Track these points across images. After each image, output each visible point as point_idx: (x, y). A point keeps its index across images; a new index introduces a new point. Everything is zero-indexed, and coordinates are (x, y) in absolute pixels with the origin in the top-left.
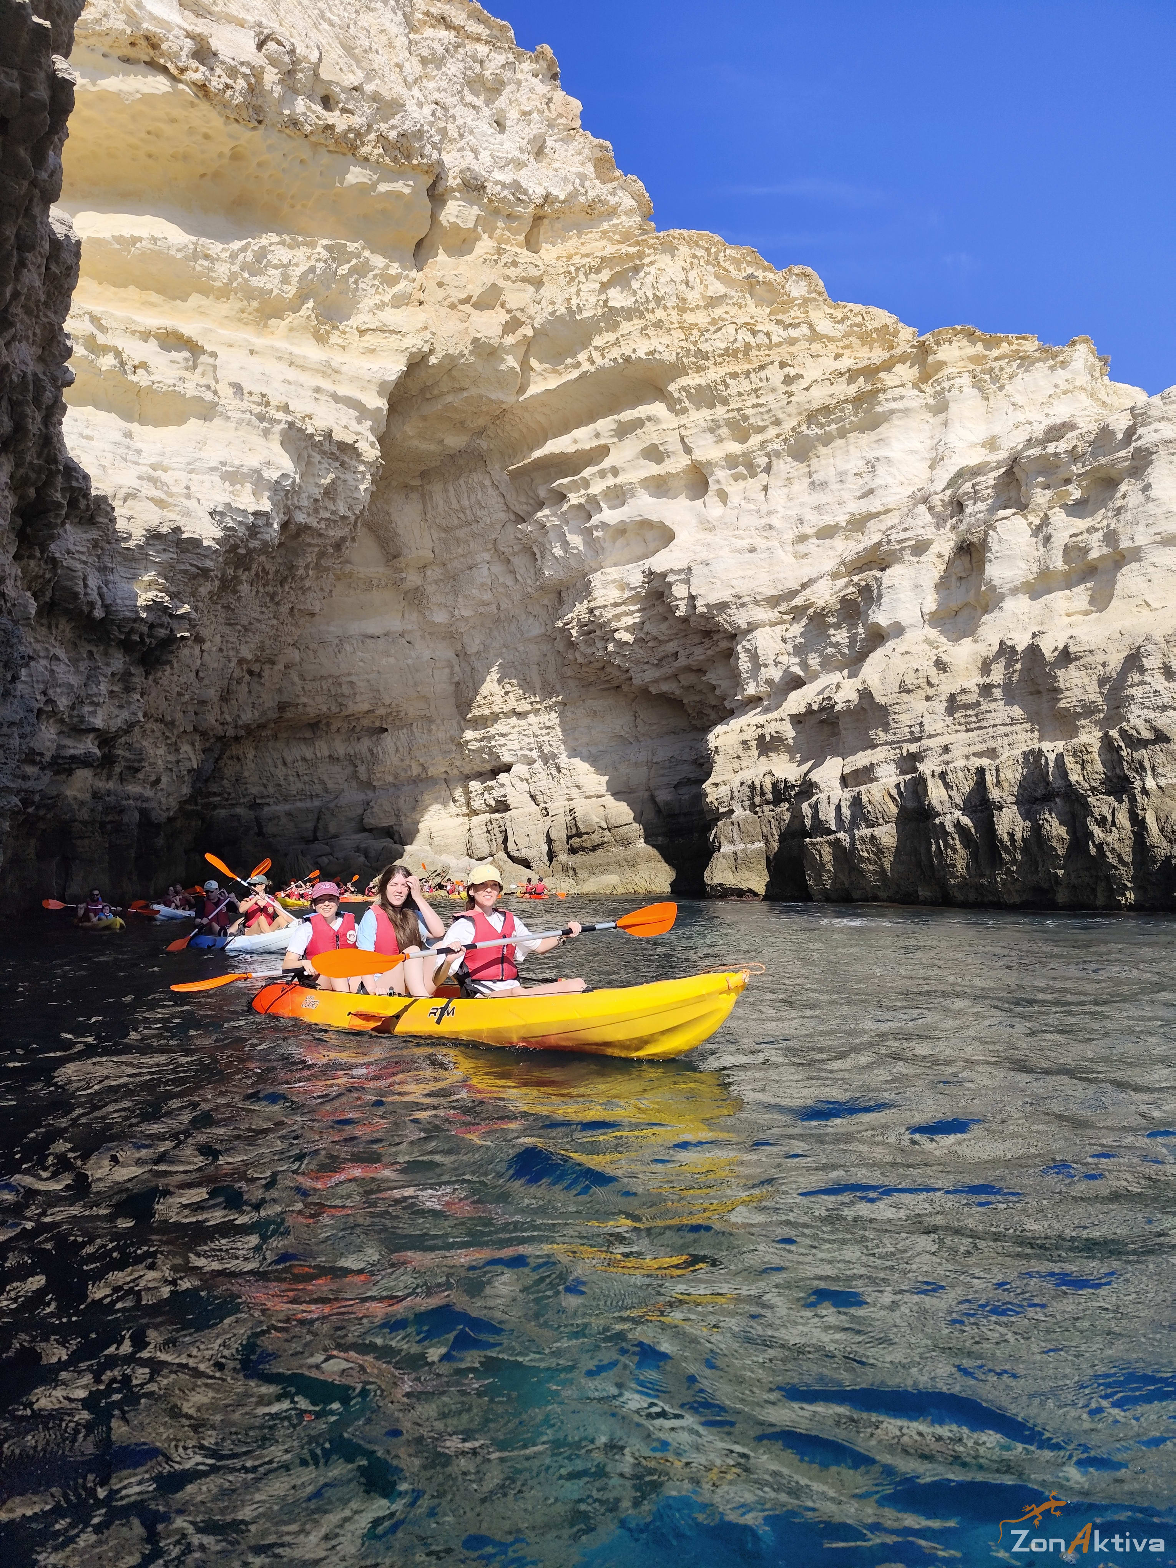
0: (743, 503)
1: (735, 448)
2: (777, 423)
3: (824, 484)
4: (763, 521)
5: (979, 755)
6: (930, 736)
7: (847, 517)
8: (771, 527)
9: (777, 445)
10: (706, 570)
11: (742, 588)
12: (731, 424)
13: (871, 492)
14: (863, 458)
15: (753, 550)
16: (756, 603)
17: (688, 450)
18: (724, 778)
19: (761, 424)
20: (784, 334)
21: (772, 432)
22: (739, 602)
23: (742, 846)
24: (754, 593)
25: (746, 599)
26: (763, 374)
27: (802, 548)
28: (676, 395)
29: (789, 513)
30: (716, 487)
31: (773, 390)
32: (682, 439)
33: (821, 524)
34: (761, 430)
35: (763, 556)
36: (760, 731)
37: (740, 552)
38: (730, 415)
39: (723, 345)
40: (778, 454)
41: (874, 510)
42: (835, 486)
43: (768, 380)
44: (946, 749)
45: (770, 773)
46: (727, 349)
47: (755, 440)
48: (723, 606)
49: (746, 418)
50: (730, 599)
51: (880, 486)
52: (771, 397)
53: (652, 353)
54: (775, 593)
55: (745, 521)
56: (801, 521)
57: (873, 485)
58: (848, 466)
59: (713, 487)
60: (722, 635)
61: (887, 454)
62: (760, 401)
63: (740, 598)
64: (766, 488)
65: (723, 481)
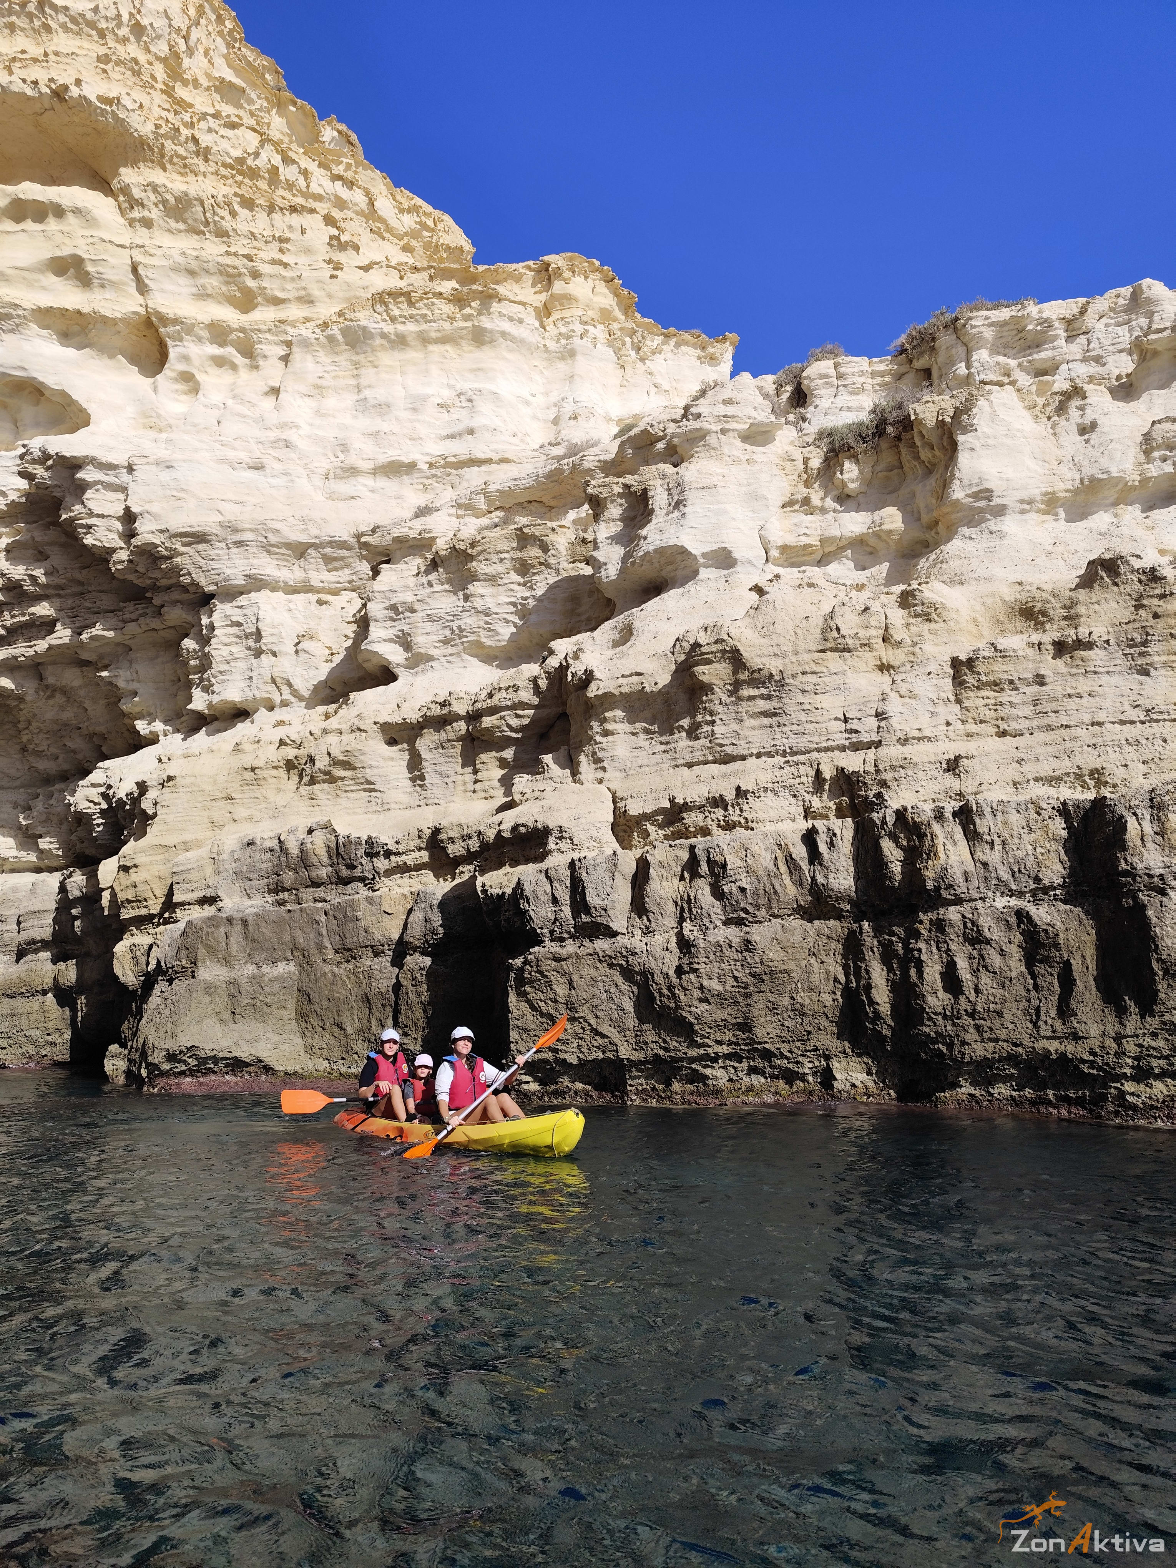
0: (230, 402)
1: (229, 315)
2: (308, 300)
3: (383, 408)
4: (273, 435)
5: (1054, 780)
6: (904, 741)
7: (428, 459)
8: (288, 445)
9: (306, 331)
10: (165, 476)
11: (244, 516)
12: (229, 275)
13: (471, 432)
14: (450, 386)
15: (258, 467)
16: (268, 548)
17: (142, 288)
18: (187, 837)
19: (281, 295)
20: (328, 185)
21: (294, 312)
22: (237, 537)
23: (251, 969)
24: (263, 529)
25: (248, 536)
26: (295, 220)
27: (345, 487)
28: (137, 193)
29: (320, 433)
30: (182, 367)
31: (308, 251)
32: (135, 269)
33: (383, 459)
34: (277, 302)
35: (274, 481)
36: (290, 753)
37: (236, 465)
38: (229, 260)
39: (237, 153)
40: (305, 344)
41: (481, 455)
42: (405, 415)
43: (303, 232)
44: (953, 766)
45: (327, 827)
46: (241, 161)
47: (264, 315)
48: (199, 538)
49: (256, 275)
50: (216, 530)
51: (485, 427)
52: (303, 260)
53: (109, 101)
54: (304, 538)
55: (232, 428)
56: (344, 447)
57: (474, 424)
58: (429, 391)
59: (174, 364)
60: (176, 595)
61: (493, 388)
62: (285, 259)
63: (236, 531)
64: (275, 391)
65: (196, 362)
